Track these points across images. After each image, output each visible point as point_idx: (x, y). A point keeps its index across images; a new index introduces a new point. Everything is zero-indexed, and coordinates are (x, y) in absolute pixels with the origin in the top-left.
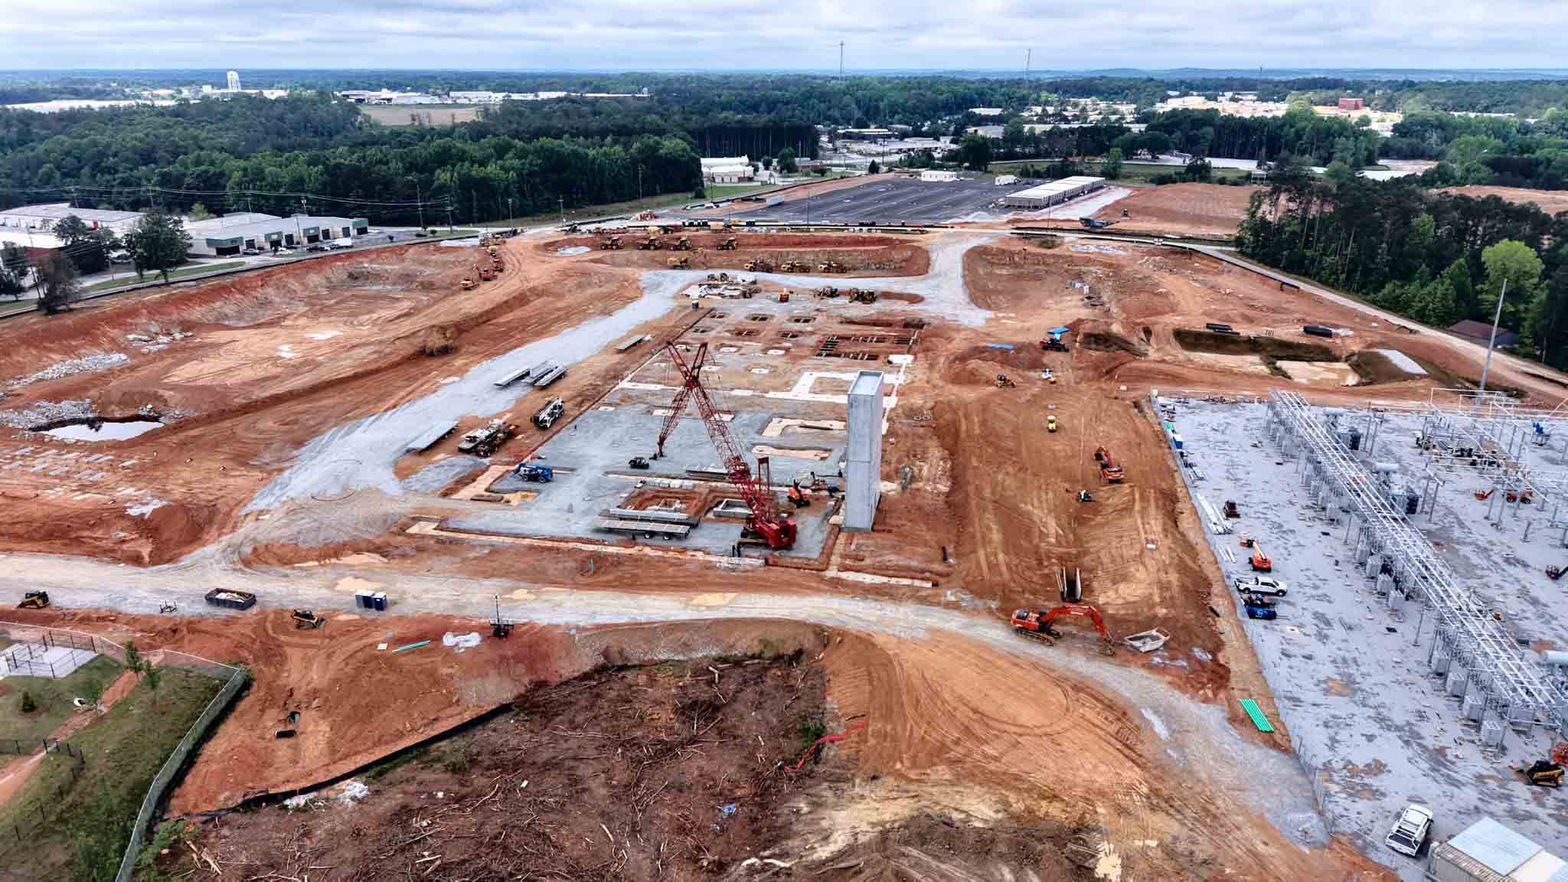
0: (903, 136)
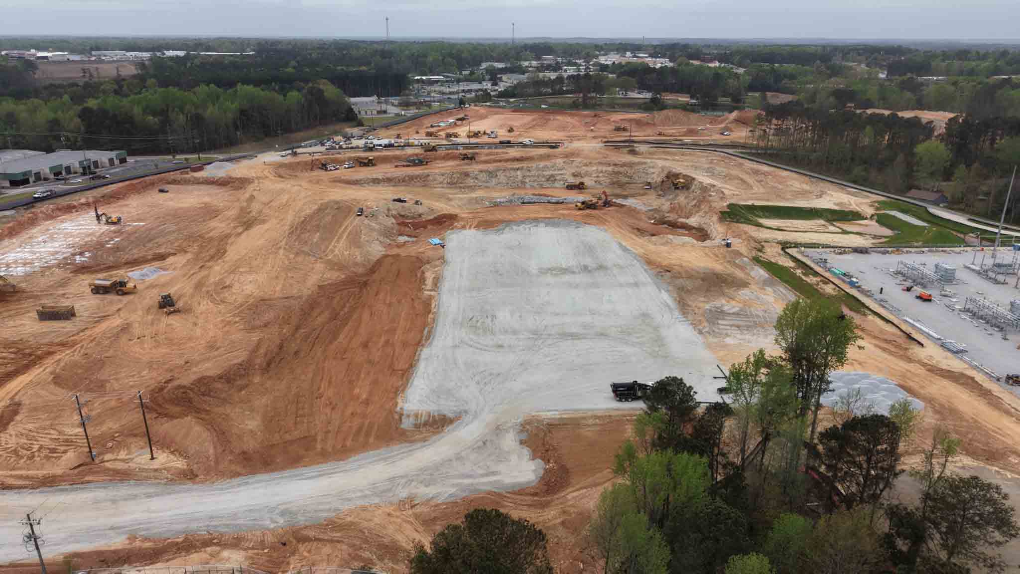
0: (459, 81)
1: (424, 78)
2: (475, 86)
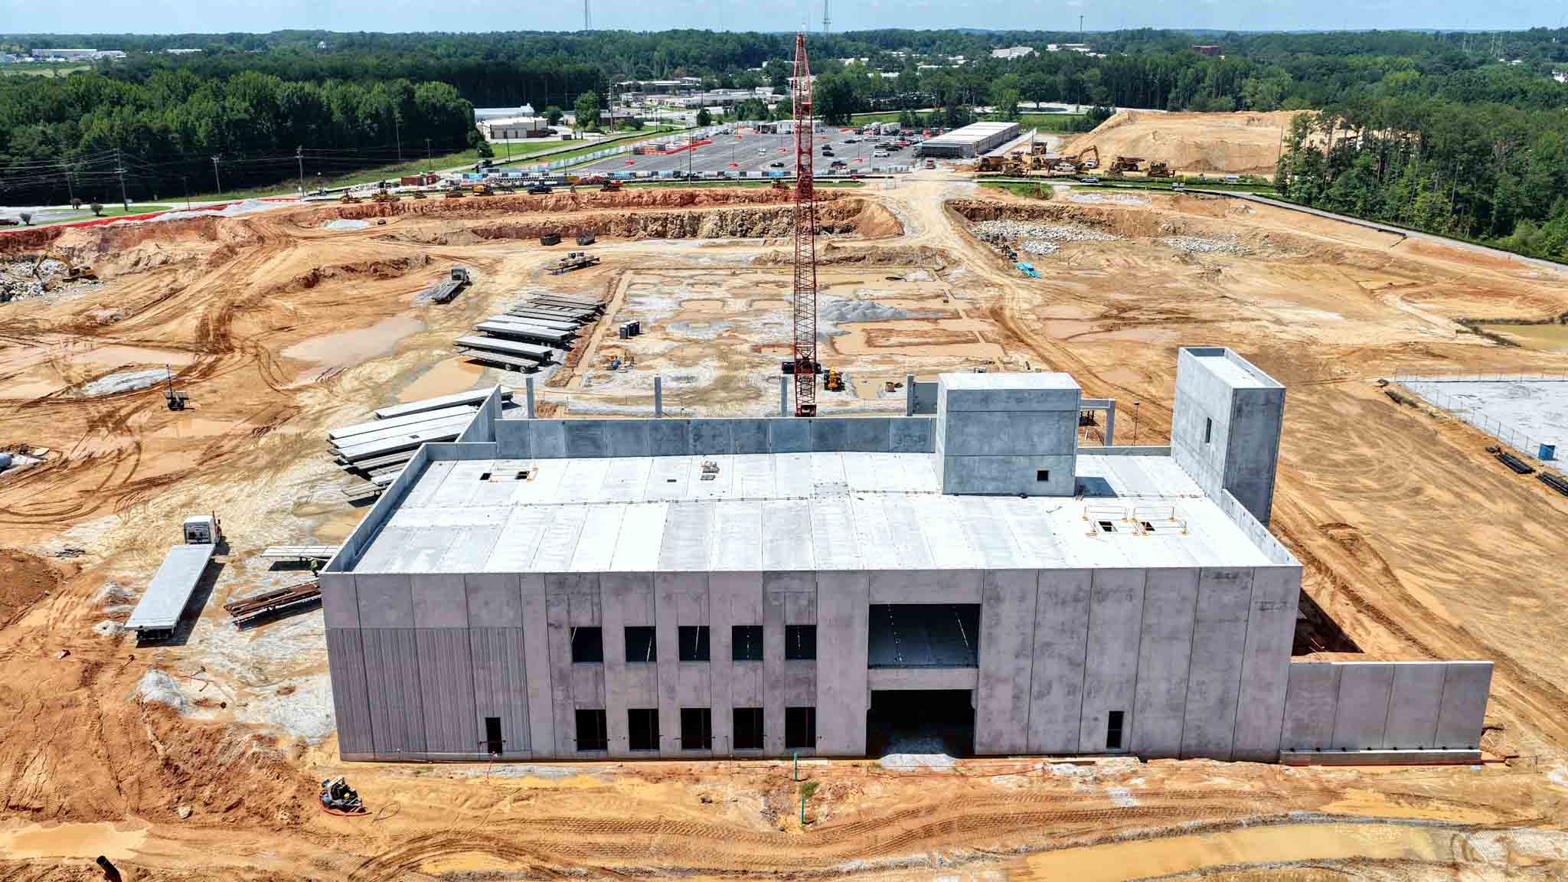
1: (642, 83)
2: (740, 95)
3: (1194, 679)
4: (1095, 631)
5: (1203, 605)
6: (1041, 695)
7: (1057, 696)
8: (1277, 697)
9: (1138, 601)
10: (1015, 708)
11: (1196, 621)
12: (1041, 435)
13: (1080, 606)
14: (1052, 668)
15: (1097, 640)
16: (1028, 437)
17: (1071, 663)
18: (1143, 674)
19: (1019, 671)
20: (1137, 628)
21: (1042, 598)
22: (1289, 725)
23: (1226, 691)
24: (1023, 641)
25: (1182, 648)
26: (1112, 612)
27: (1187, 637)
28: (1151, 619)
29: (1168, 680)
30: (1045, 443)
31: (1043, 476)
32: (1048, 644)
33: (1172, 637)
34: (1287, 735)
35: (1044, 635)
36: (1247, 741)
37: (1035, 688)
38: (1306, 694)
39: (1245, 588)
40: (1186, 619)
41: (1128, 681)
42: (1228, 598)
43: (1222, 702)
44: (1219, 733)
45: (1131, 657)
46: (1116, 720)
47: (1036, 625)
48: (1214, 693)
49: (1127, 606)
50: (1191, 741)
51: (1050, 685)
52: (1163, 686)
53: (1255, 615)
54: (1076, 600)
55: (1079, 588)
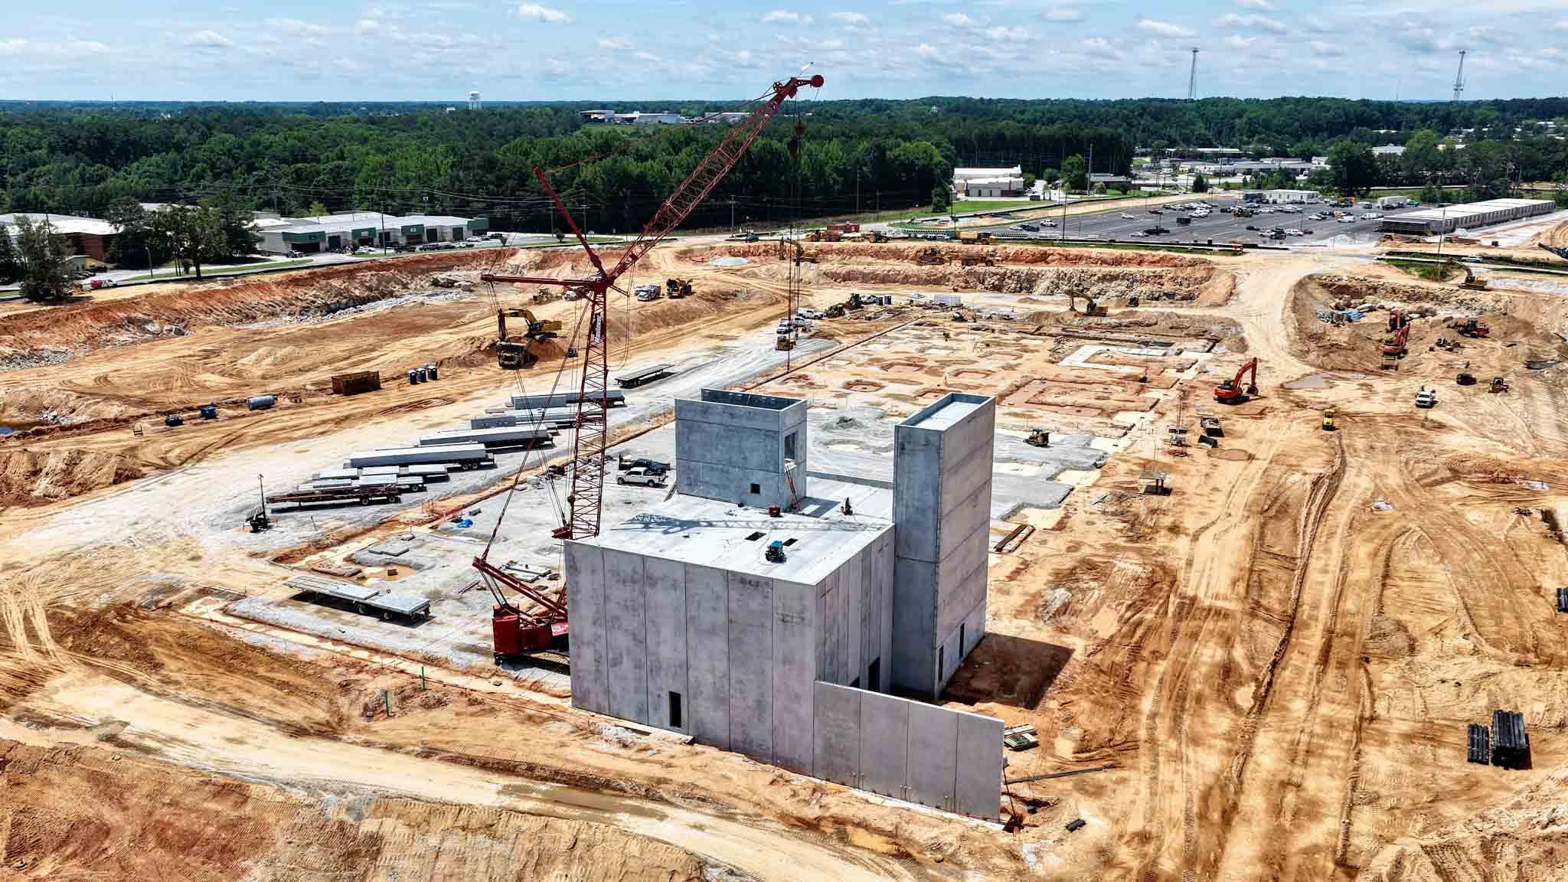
0: (1259, 156)
3: (733, 675)
4: (650, 614)
5: (733, 605)
6: (615, 665)
7: (627, 664)
8: (806, 709)
9: (680, 594)
10: (597, 671)
11: (730, 621)
12: (752, 450)
13: (637, 587)
14: (622, 641)
15: (653, 622)
16: (741, 451)
17: (635, 639)
18: (692, 662)
19: (597, 637)
20: (683, 620)
21: (608, 575)
22: (819, 741)
23: (762, 694)
24: (598, 612)
25: (720, 644)
26: (662, 597)
27: (725, 636)
28: (692, 612)
29: (713, 671)
30: (755, 459)
31: (755, 489)
32: (616, 618)
33: (712, 632)
34: (818, 751)
35: (613, 608)
36: (785, 750)
37: (611, 656)
38: (830, 714)
39: (766, 597)
40: (721, 618)
41: (681, 667)
42: (754, 605)
43: (760, 704)
44: (759, 733)
45: (681, 644)
46: (675, 699)
47: (606, 598)
48: (752, 696)
49: (673, 594)
50: (737, 736)
51: (621, 655)
52: (709, 678)
53: (778, 626)
54: (634, 582)
55: (635, 571)
